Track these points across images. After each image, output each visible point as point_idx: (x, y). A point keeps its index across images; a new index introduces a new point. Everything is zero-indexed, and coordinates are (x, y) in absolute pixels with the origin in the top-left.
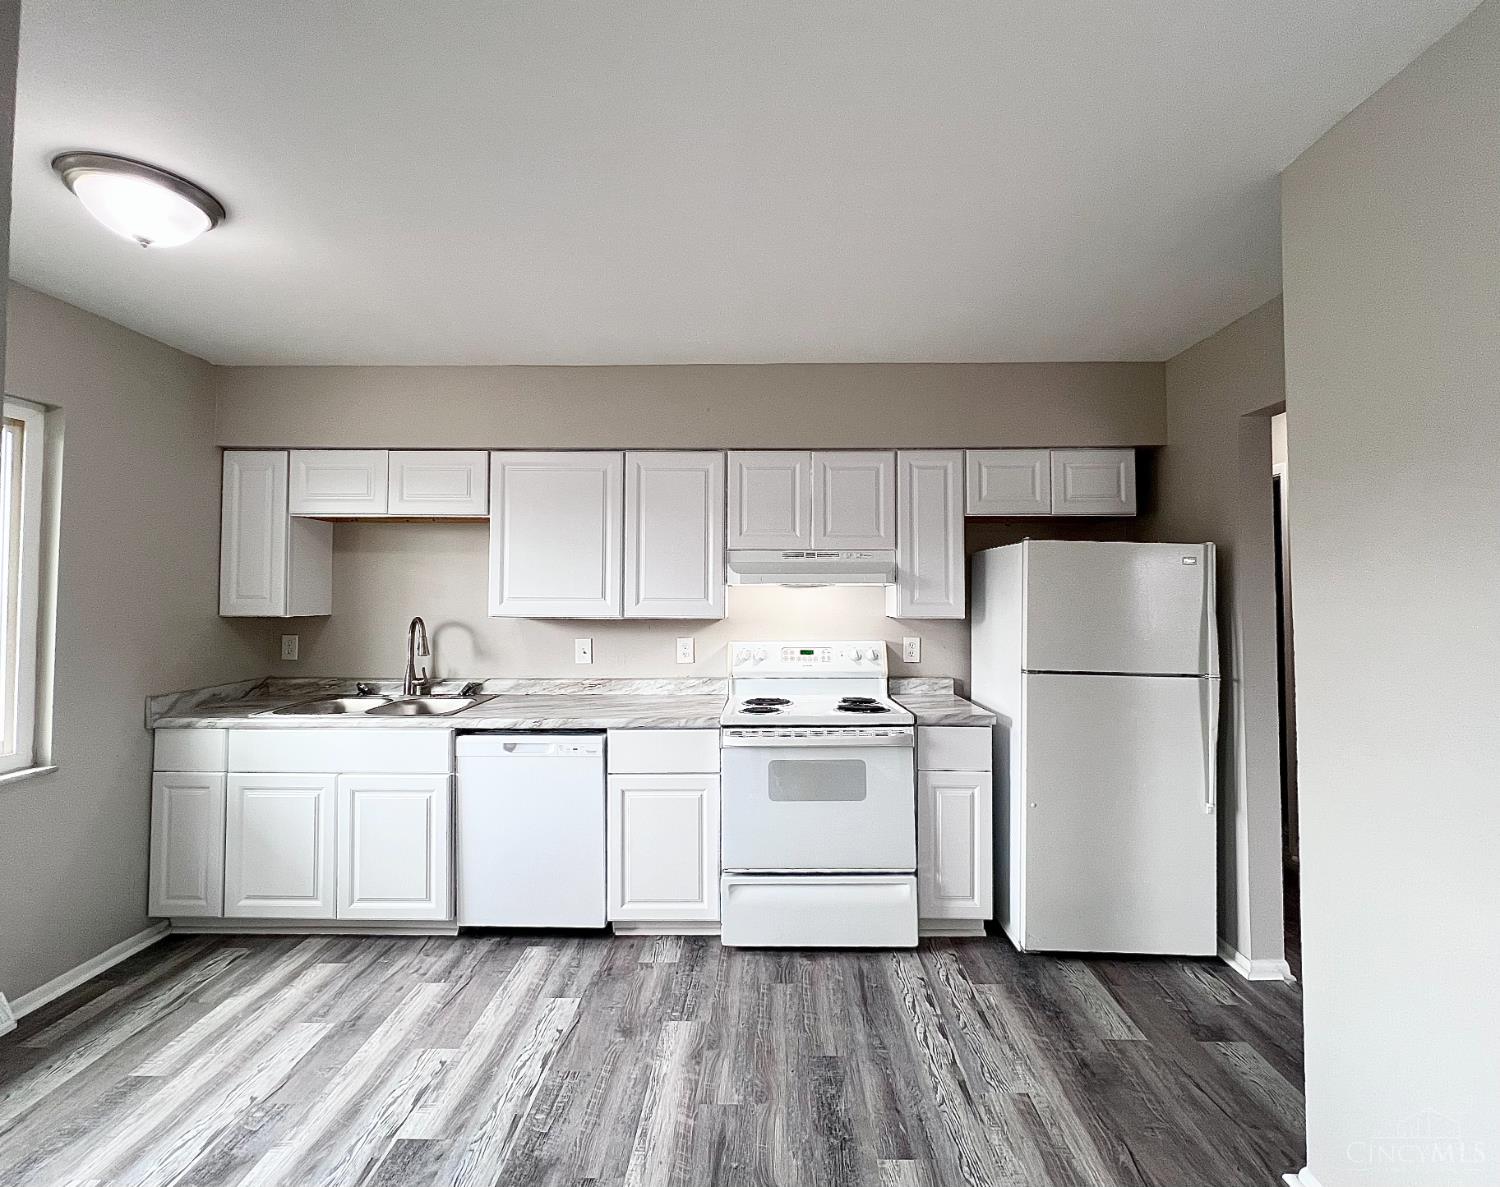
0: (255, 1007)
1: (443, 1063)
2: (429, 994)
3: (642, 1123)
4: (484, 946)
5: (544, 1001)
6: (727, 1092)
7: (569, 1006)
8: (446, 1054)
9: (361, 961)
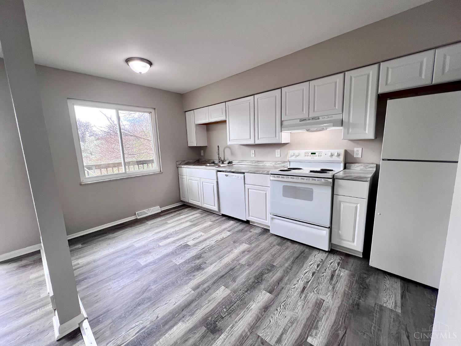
0: (185, 218)
1: (201, 235)
2: (209, 223)
3: (222, 258)
4: (224, 218)
5: (225, 231)
6: (243, 261)
7: (229, 233)
8: (203, 234)
9: (204, 215)
